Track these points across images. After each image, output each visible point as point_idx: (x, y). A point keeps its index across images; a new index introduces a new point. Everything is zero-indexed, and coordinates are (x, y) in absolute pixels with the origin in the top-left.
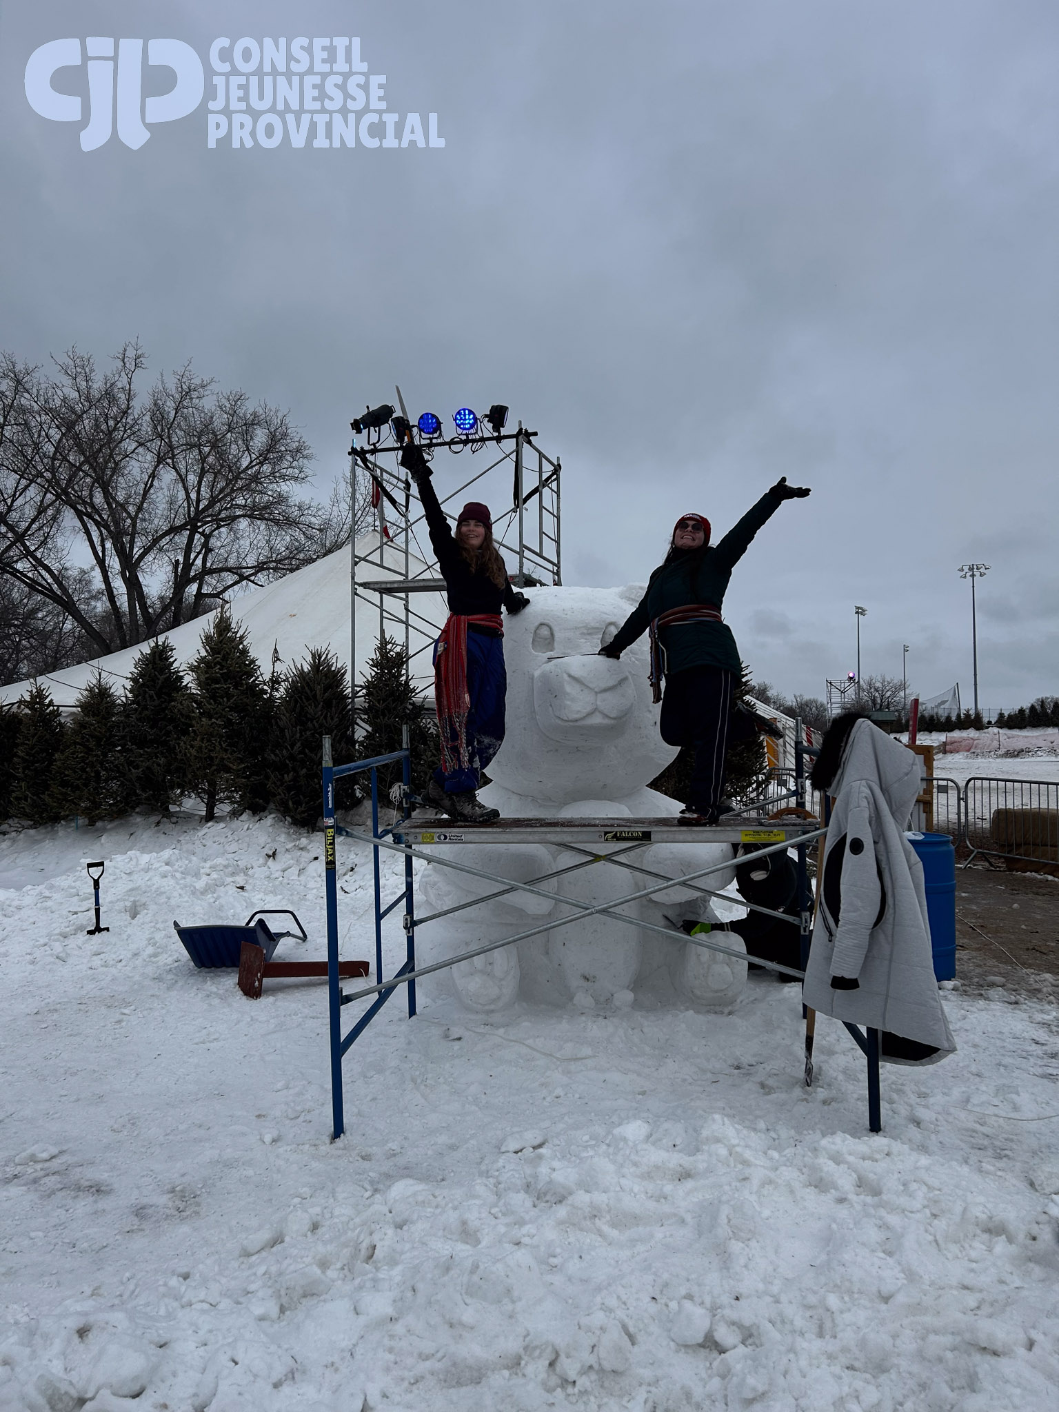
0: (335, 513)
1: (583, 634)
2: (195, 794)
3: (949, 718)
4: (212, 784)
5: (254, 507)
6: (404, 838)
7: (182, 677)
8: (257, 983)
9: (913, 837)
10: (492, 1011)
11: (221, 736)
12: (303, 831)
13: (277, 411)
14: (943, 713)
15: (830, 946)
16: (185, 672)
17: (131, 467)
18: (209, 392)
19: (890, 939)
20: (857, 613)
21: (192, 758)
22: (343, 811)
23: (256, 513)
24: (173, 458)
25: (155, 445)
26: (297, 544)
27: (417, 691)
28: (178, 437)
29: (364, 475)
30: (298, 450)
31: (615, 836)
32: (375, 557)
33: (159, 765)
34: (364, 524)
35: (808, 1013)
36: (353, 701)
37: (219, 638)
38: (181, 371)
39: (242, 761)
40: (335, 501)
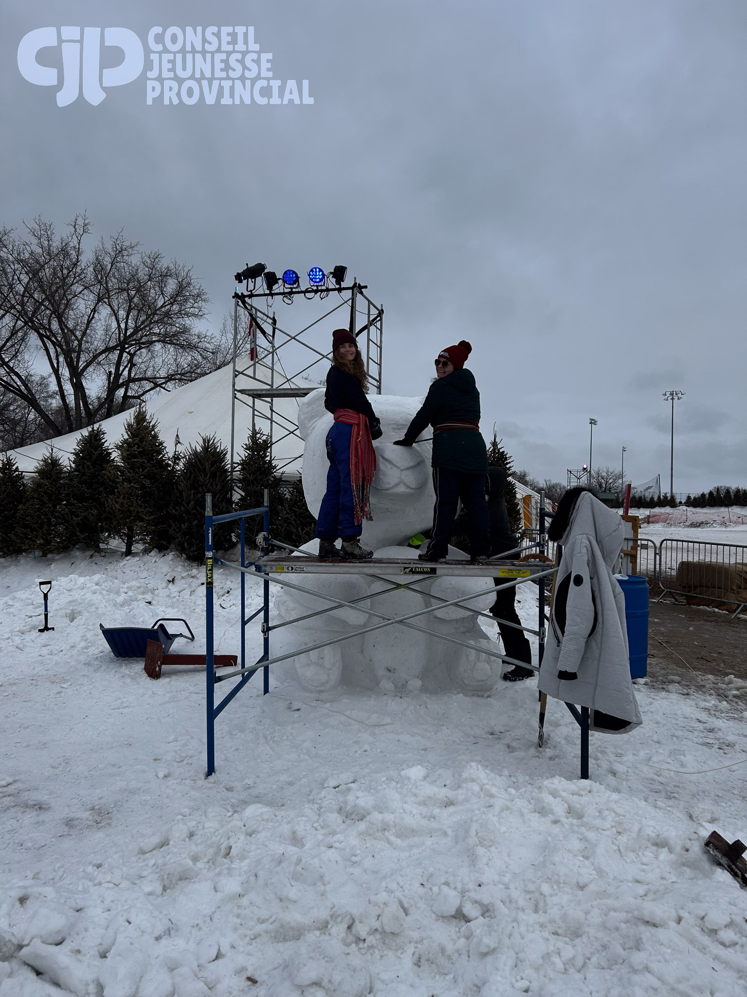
0: (224, 341)
1: (394, 428)
2: (118, 536)
3: (652, 498)
4: (131, 529)
5: (166, 335)
6: (263, 568)
7: (110, 453)
8: (157, 668)
9: (621, 578)
10: (322, 691)
11: (137, 496)
12: (195, 564)
13: (184, 267)
14: (648, 495)
15: (558, 650)
16: (113, 450)
17: (79, 304)
18: (136, 252)
19: (599, 645)
20: (591, 423)
21: (117, 511)
22: (223, 552)
23: (167, 339)
24: (109, 298)
25: (97, 288)
26: (195, 362)
27: (277, 468)
28: (113, 283)
29: (244, 314)
30: (198, 295)
31: (411, 571)
32: (250, 372)
33: (93, 515)
34: (244, 350)
35: (542, 698)
36: (232, 474)
37: (137, 426)
38: (116, 236)
39: (152, 514)
40: (223, 332)
